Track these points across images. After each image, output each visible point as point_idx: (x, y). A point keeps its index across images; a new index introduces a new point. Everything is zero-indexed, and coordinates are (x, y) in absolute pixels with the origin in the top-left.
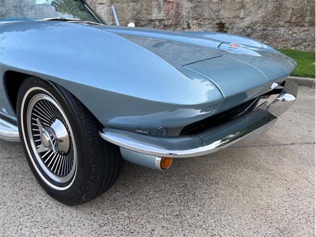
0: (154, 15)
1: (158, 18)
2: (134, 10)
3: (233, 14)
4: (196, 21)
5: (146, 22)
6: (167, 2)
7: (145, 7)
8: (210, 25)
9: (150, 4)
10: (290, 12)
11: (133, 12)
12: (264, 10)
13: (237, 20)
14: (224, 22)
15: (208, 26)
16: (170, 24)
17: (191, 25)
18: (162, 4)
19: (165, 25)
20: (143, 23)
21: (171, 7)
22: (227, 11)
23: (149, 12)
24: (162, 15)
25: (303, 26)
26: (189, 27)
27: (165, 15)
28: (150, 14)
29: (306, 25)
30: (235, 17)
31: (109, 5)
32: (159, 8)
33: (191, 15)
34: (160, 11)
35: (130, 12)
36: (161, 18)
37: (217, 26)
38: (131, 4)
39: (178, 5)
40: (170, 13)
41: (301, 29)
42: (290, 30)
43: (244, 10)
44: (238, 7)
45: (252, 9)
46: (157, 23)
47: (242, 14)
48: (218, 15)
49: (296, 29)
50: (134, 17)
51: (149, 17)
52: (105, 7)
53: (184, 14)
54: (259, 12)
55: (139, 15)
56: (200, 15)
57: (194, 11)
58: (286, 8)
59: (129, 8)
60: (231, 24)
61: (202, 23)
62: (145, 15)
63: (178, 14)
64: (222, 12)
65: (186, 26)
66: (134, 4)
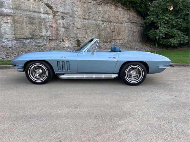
0: (44, 33)
1: (46, 35)
2: (31, 29)
3: (83, 36)
4: (67, 38)
5: (38, 37)
6: (51, 27)
7: (38, 28)
8: (73, 41)
9: (41, 27)
10: (103, 37)
11: (30, 30)
12: (94, 35)
13: (84, 39)
14: (79, 39)
15: (72, 41)
16: (53, 39)
17: (64, 40)
18: (48, 27)
19: (50, 39)
20: (37, 37)
21: (53, 30)
22: (81, 34)
23: (41, 31)
24: (49, 34)
25: (107, 43)
26: (63, 41)
27: (50, 34)
28: (41, 33)
29: (108, 42)
30: (84, 37)
31: (12, 24)
32: (46, 29)
33: (64, 35)
34: (48, 31)
35: (28, 30)
36: (49, 35)
37: (76, 41)
38: (28, 25)
39: (57, 29)
40: (53, 33)
41: (107, 44)
42: (104, 44)
43: (87, 34)
44: (85, 33)
45: (90, 34)
46: (45, 38)
47: (86, 36)
48: (77, 36)
49: (105, 44)
50: (31, 33)
51: (41, 34)
52: (9, 25)
53: (61, 34)
54: (93, 36)
55: (34, 33)
56: (69, 35)
57: (66, 33)
58: (102, 35)
59: (27, 28)
60: (82, 40)
61: (70, 39)
62: (38, 33)
63: (57, 34)
64: (79, 34)
65: (62, 41)
66: (30, 25)
